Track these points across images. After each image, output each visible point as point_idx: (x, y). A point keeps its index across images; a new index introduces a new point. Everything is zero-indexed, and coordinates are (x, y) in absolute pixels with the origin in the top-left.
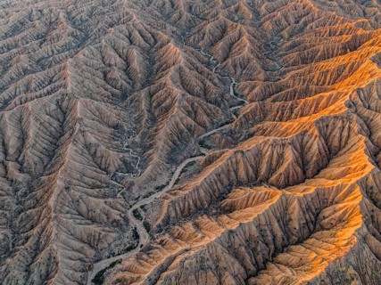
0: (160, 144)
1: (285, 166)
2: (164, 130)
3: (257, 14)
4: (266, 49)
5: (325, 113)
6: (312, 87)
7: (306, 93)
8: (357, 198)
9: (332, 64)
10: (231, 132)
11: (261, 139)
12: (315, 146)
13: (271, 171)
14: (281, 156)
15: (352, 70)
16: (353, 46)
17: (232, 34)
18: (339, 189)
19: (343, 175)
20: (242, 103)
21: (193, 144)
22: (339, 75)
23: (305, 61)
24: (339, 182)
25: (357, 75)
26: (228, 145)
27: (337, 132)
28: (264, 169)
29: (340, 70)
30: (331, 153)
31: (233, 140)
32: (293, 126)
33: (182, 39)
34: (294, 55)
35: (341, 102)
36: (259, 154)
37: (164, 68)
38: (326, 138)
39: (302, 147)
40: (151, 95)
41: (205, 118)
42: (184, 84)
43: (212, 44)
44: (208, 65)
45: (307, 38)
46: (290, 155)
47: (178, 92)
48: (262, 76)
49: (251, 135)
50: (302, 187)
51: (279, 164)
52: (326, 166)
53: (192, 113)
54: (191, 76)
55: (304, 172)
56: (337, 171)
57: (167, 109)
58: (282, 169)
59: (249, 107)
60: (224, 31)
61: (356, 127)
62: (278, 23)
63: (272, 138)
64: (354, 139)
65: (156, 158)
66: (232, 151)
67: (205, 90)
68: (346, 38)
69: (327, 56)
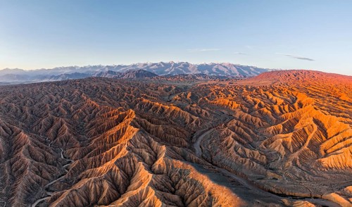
0: (19, 193)
1: (106, 192)
2: (21, 184)
3: (69, 111)
4: (77, 129)
5: (118, 157)
6: (108, 145)
7: (105, 149)
8: (152, 193)
9: (113, 131)
10: (66, 180)
11: (86, 181)
12: (119, 176)
13: (98, 197)
14: (102, 187)
15: (124, 131)
16: (120, 120)
17: (57, 124)
18: (141, 193)
19: (140, 184)
20: (70, 162)
21: (41, 190)
23: (100, 132)
24: (140, 189)
25: (127, 133)
26: (66, 188)
27: (128, 165)
28: (92, 197)
29: (118, 132)
30: (129, 177)
31: (68, 184)
32: (104, 168)
33: (28, 130)
34: (93, 130)
35: (124, 149)
36: (87, 189)
37: (18, 147)
38: (123, 169)
39: (112, 179)
40: (11, 164)
41: (48, 174)
42: (32, 156)
43: (47, 130)
44: (45, 143)
45: (98, 120)
46: (106, 185)
47: (28, 160)
48: (78, 144)
49: (80, 180)
50: (120, 200)
52: (129, 184)
53: (39, 172)
54: (36, 151)
55: (119, 192)
56: (136, 184)
57: (22, 172)
58: (104, 194)
59: (74, 164)
60: (52, 123)
61: (136, 159)
63: (93, 179)
64: (137, 165)
65: (16, 201)
66: (68, 191)
67: (46, 158)
68: (116, 117)
69: (110, 128)
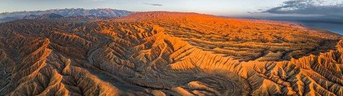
4: (12, 54)
5: (41, 67)
6: (33, 61)
7: (32, 64)
8: (63, 86)
9: (36, 52)
10: (10, 86)
11: (23, 84)
12: (43, 78)
13: (32, 92)
14: (33, 86)
15: (43, 52)
16: (40, 45)
18: (57, 86)
19: (56, 82)
20: (11, 75)
22: (40, 55)
23: (27, 54)
25: (45, 53)
26: (11, 91)
27: (47, 72)
28: (29, 92)
29: (39, 53)
30: (49, 78)
31: (12, 89)
32: (33, 75)
34: (23, 53)
35: (44, 63)
36: (24, 89)
38: (44, 74)
39: (39, 81)
45: (25, 47)
46: (35, 84)
48: (14, 63)
49: (19, 84)
51: (33, 88)
52: (49, 82)
55: (42, 85)
56: (53, 82)
58: (35, 90)
59: (14, 76)
61: (52, 68)
62: (14, 45)
63: (27, 82)
64: (53, 71)
66: (14, 92)
68: (37, 44)
69: (34, 50)
